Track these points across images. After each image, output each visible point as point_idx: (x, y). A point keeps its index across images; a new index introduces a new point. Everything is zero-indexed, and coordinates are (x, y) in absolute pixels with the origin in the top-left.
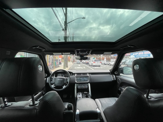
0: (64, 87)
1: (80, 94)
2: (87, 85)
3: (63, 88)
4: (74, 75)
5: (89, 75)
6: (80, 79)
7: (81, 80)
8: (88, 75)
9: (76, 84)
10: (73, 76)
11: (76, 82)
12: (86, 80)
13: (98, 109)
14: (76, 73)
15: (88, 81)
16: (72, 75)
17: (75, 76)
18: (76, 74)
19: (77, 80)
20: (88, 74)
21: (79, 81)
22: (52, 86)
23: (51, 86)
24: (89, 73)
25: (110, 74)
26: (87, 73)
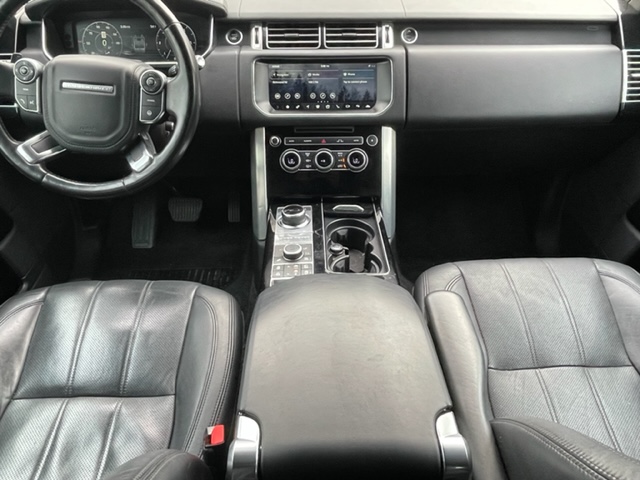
0: (143, 163)
1: (294, 223)
2: (365, 147)
3: (128, 172)
4: (247, 43)
5: (398, 42)
6: (304, 88)
7: (313, 88)
8: (387, 42)
9: (261, 134)
10: (232, 51)
11: (264, 108)
12: (362, 92)
13: (447, 423)
14: (264, 22)
15: (381, 109)
16: (220, 42)
17: (256, 48)
18: (258, 33)
19: (273, 89)
20: (386, 33)
21: (293, 103)
22: (20, 150)
23: (13, 150)
24: (399, 24)
25: (616, 41)
26: (379, 22)
